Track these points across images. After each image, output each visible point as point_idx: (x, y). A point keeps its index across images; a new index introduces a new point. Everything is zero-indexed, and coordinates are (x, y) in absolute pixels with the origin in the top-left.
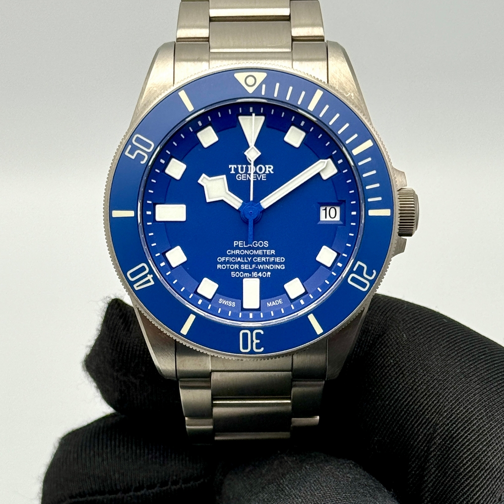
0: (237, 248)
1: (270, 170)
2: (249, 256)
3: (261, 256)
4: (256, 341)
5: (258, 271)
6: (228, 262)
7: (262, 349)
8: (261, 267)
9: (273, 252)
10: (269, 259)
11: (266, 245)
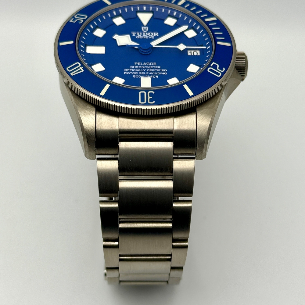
0: (137, 65)
2: (145, 69)
3: (152, 69)
4: (149, 98)
5: (150, 75)
6: (131, 71)
7: (154, 102)
8: (152, 73)
9: (159, 67)
10: (157, 70)
11: (155, 64)
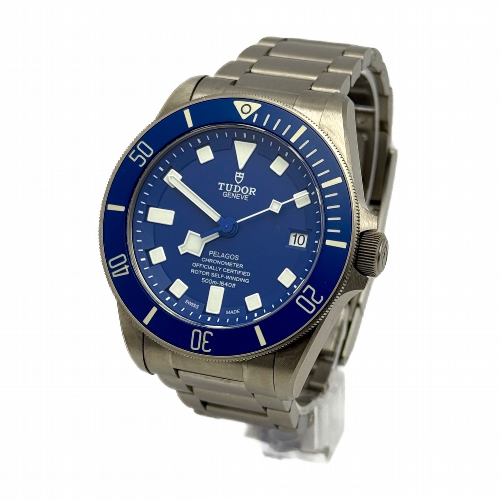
0: (211, 257)
1: (253, 192)
2: (220, 266)
3: (230, 268)
5: (225, 281)
6: (201, 269)
7: (210, 350)
8: (228, 277)
9: (241, 266)
10: (237, 272)
11: (237, 259)
